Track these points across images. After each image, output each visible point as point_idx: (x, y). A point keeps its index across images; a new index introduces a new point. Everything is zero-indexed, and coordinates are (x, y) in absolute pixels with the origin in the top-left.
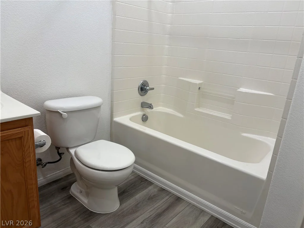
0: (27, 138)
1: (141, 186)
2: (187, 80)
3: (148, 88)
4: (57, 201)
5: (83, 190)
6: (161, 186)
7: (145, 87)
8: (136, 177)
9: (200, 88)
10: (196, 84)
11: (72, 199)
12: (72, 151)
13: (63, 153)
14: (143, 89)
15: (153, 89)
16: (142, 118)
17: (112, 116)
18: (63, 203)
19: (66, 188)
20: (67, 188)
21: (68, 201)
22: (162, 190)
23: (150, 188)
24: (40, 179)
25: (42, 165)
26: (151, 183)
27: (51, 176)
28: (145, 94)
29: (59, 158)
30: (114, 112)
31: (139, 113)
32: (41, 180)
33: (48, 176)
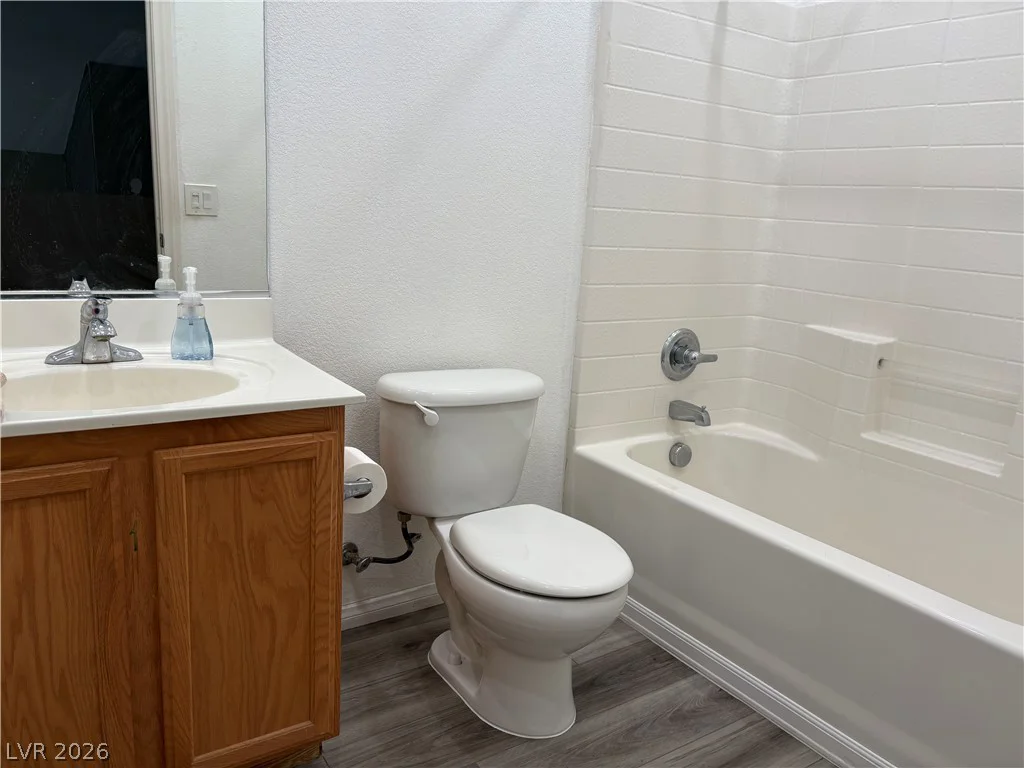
0: (326, 464)
1: (652, 674)
2: (836, 334)
3: (695, 354)
4: (389, 676)
5: (467, 659)
6: (721, 683)
7: (686, 352)
8: (637, 644)
9: (883, 363)
10: (868, 347)
11: (431, 678)
12: (444, 529)
13: (419, 537)
14: (679, 358)
15: (713, 358)
16: (671, 453)
17: (570, 439)
18: (405, 687)
19: (418, 645)
20: (421, 647)
21: (419, 684)
22: (724, 697)
23: (683, 684)
24: (349, 607)
25: (357, 564)
26: (685, 671)
27: (379, 602)
28: (684, 373)
29: (405, 549)
30: (577, 425)
31: (663, 438)
32: (351, 612)
33: (372, 600)
